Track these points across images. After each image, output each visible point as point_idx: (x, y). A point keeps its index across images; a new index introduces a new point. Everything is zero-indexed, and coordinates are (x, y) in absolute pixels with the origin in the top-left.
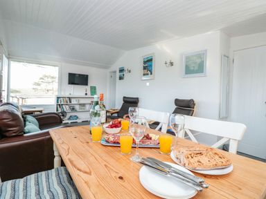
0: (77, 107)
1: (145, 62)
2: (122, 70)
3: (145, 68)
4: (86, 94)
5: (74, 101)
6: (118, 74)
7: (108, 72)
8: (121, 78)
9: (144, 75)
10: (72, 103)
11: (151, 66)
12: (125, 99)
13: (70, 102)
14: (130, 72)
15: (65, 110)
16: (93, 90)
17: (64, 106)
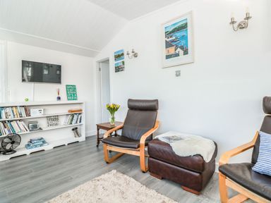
0: (43, 123)
1: (168, 34)
2: (119, 56)
3: (168, 45)
4: (59, 98)
5: (35, 113)
6: (113, 64)
7: (94, 62)
8: (118, 69)
9: (168, 57)
10: (33, 115)
11: (185, 37)
12: (132, 104)
13: (28, 114)
14: (136, 56)
15: (17, 131)
16: (72, 91)
17: (14, 124)
